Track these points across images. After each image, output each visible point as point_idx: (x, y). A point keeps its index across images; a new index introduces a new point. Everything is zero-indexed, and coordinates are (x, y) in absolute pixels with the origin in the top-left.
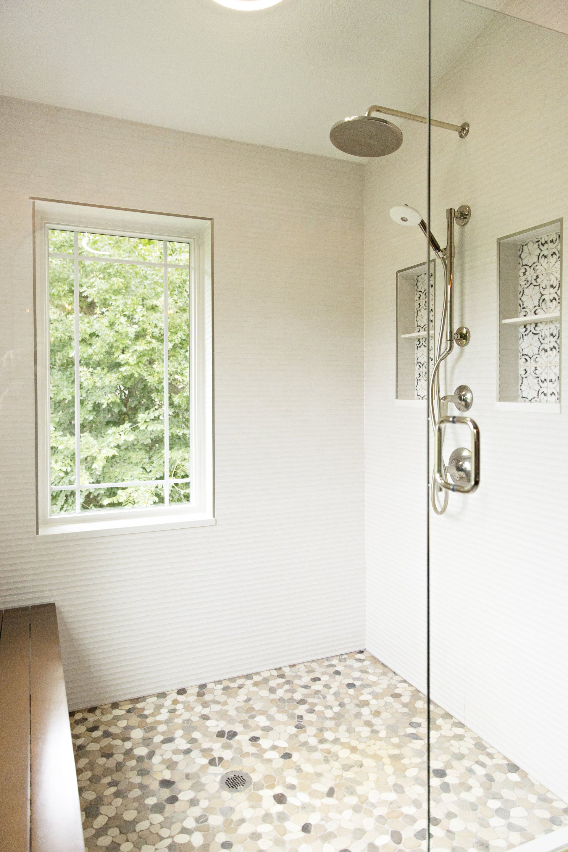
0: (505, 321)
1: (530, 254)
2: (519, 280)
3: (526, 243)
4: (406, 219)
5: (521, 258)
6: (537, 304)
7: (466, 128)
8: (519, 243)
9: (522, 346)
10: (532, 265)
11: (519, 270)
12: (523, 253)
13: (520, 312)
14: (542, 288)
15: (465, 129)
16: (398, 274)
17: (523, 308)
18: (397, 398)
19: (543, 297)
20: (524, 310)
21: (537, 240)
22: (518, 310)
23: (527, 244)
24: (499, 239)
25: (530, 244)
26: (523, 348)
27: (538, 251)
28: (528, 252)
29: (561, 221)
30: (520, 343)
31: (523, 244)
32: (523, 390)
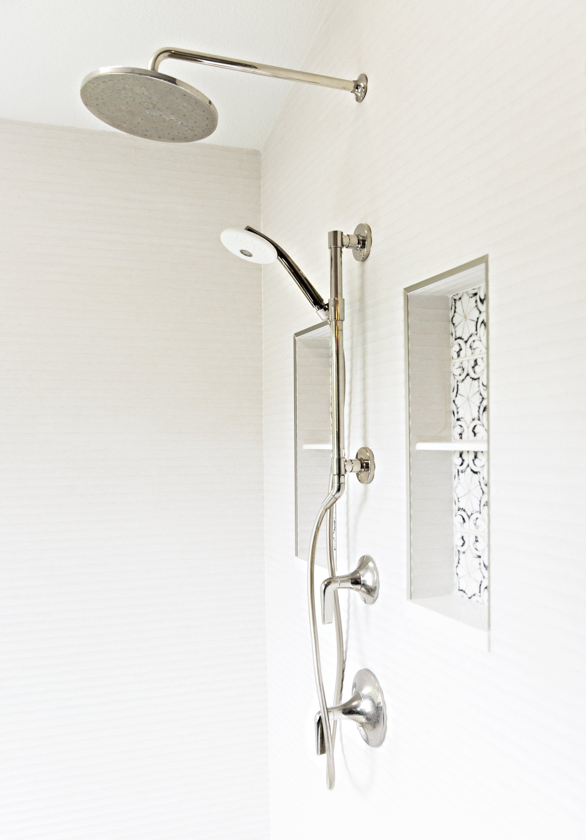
0: (421, 446)
1: (465, 317)
2: (452, 364)
3: (459, 297)
4: (249, 254)
5: (454, 324)
6: (476, 415)
7: (362, 85)
8: (450, 296)
9: (458, 490)
10: (468, 339)
11: (450, 347)
12: (456, 314)
13: (454, 427)
14: (483, 385)
15: (360, 86)
16: (296, 338)
17: (458, 420)
18: (297, 555)
19: (485, 403)
20: (459, 423)
21: (474, 292)
22: (451, 423)
23: (460, 299)
24: (408, 290)
25: (465, 298)
26: (459, 496)
27: (475, 314)
28: (463, 315)
29: (484, 260)
30: (454, 486)
31: (455, 298)
32: (460, 575)
